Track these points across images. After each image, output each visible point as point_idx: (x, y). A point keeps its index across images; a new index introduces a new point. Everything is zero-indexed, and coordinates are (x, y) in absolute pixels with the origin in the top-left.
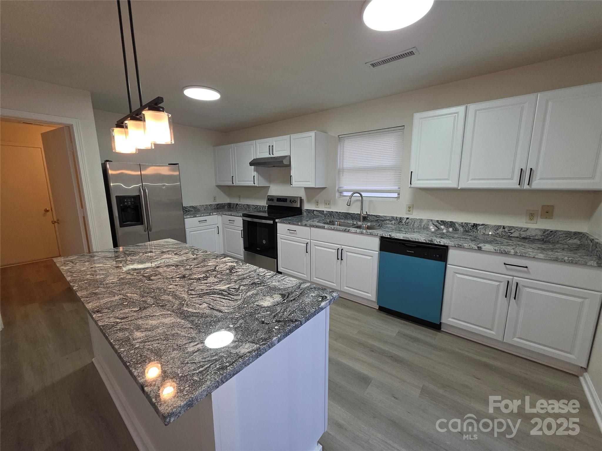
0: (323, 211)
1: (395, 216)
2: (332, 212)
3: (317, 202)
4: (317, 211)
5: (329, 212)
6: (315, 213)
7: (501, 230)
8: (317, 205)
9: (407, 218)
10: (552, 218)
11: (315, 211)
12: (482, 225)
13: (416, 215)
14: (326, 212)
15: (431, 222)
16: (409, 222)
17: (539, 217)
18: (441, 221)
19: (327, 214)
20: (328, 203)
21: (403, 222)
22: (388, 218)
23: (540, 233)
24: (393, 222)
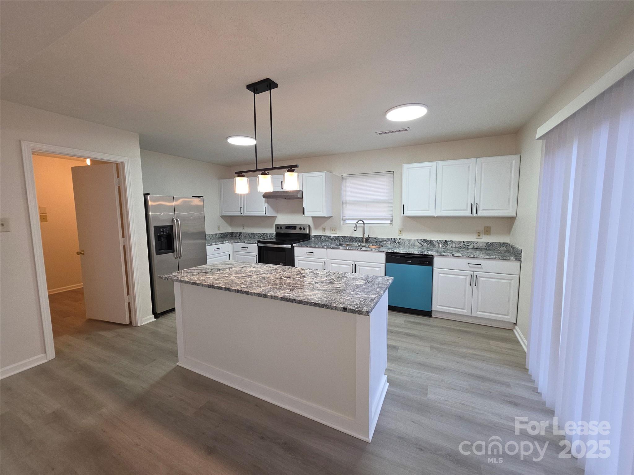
0: (330, 236)
1: (390, 237)
2: (338, 236)
3: (324, 229)
7: (462, 244)
9: (400, 239)
10: (490, 235)
11: (323, 236)
12: (451, 241)
13: (406, 236)
14: (333, 237)
15: (416, 241)
16: (401, 242)
17: (483, 234)
18: (424, 240)
20: (334, 229)
21: (397, 242)
22: (385, 240)
23: (485, 245)
24: (389, 242)
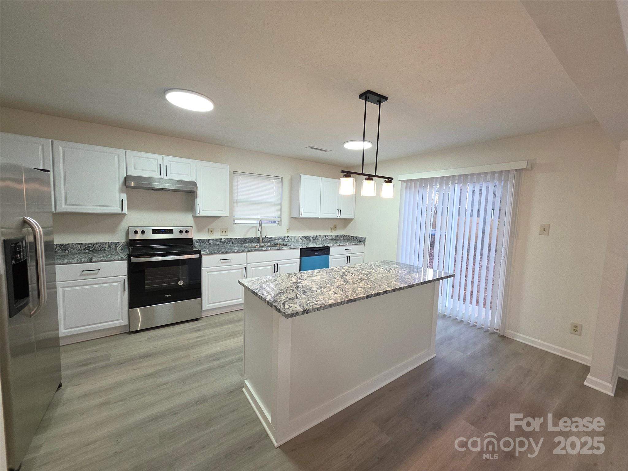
0: (221, 239)
1: (281, 236)
2: (231, 239)
3: (211, 231)
4: (213, 239)
5: (227, 239)
6: (211, 242)
7: (325, 237)
8: (211, 234)
9: (288, 237)
10: (336, 230)
11: (211, 240)
12: (319, 236)
13: (292, 234)
14: (224, 240)
15: (299, 237)
16: (289, 239)
17: (333, 230)
18: (304, 236)
19: (225, 242)
20: (224, 230)
21: (286, 239)
22: (277, 238)
23: (335, 237)
24: (280, 240)
